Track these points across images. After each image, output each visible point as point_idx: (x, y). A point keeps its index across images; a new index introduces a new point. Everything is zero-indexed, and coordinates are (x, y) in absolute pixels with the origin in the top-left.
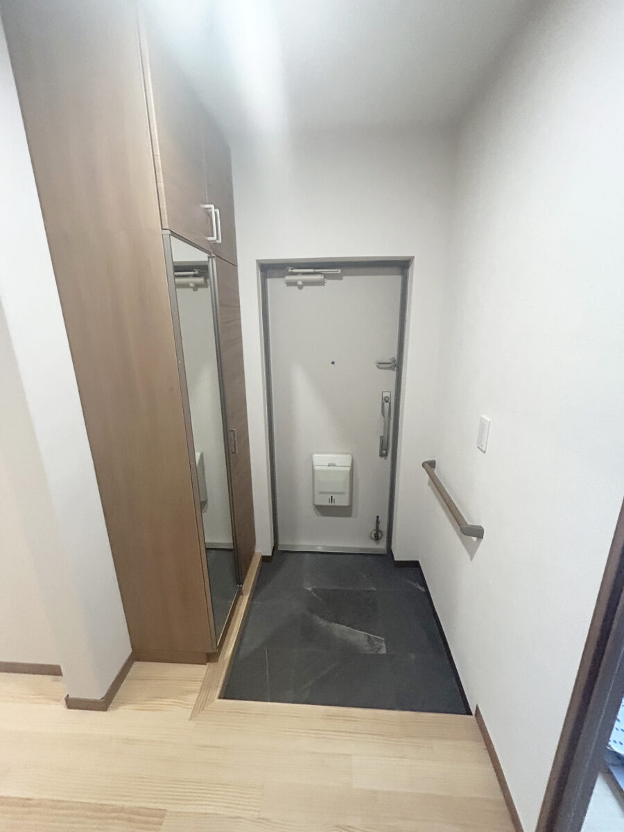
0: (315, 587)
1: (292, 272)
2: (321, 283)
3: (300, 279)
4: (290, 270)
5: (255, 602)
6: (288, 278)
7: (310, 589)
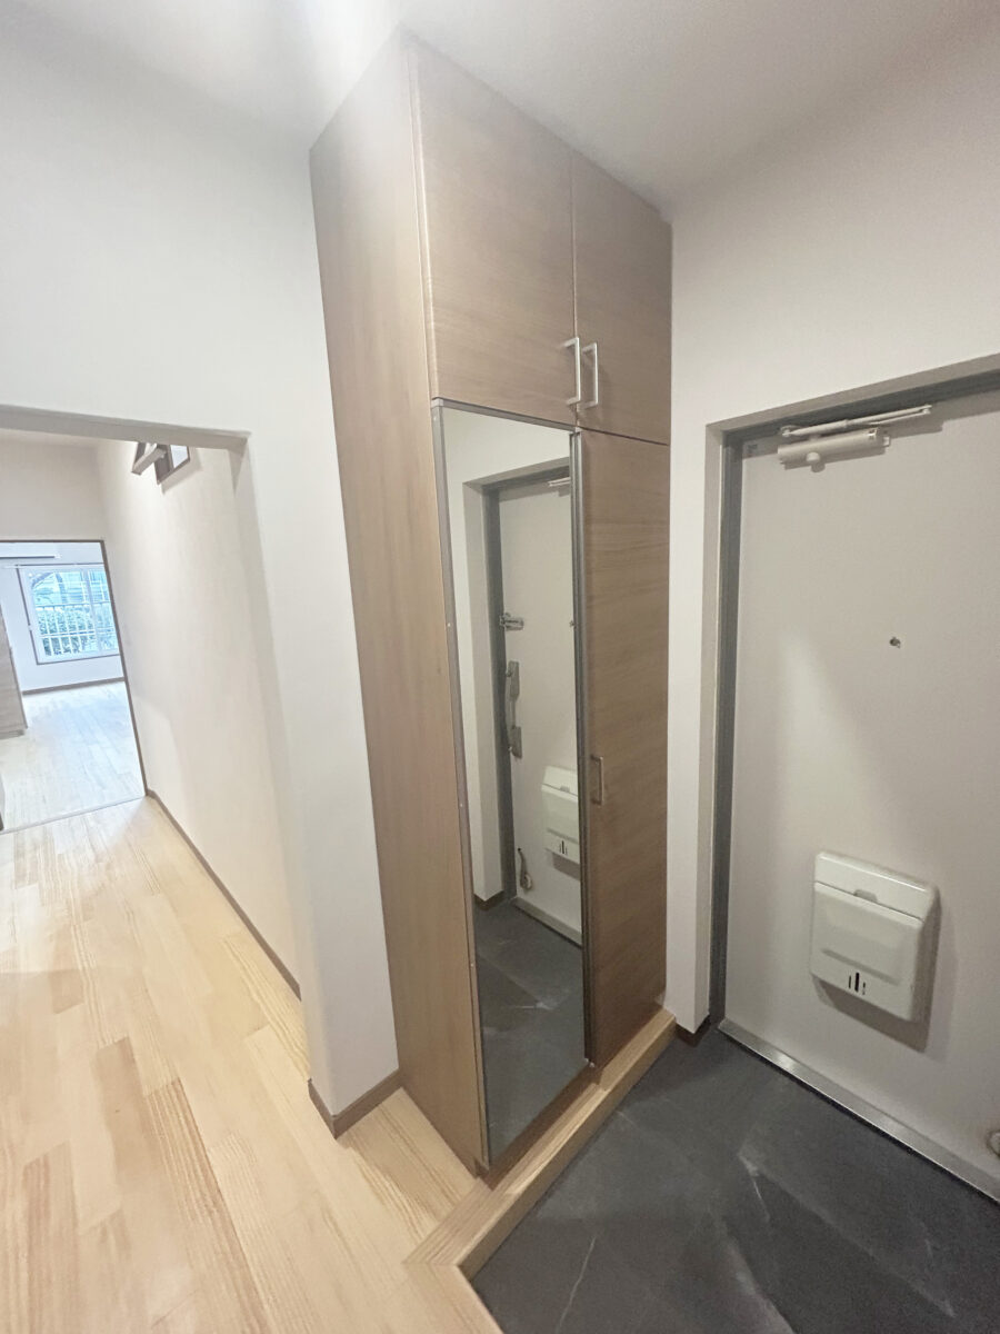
0: (765, 1171)
1: (792, 436)
2: (875, 449)
3: (812, 448)
4: (787, 434)
5: (621, 1114)
6: (784, 451)
7: (751, 1168)
